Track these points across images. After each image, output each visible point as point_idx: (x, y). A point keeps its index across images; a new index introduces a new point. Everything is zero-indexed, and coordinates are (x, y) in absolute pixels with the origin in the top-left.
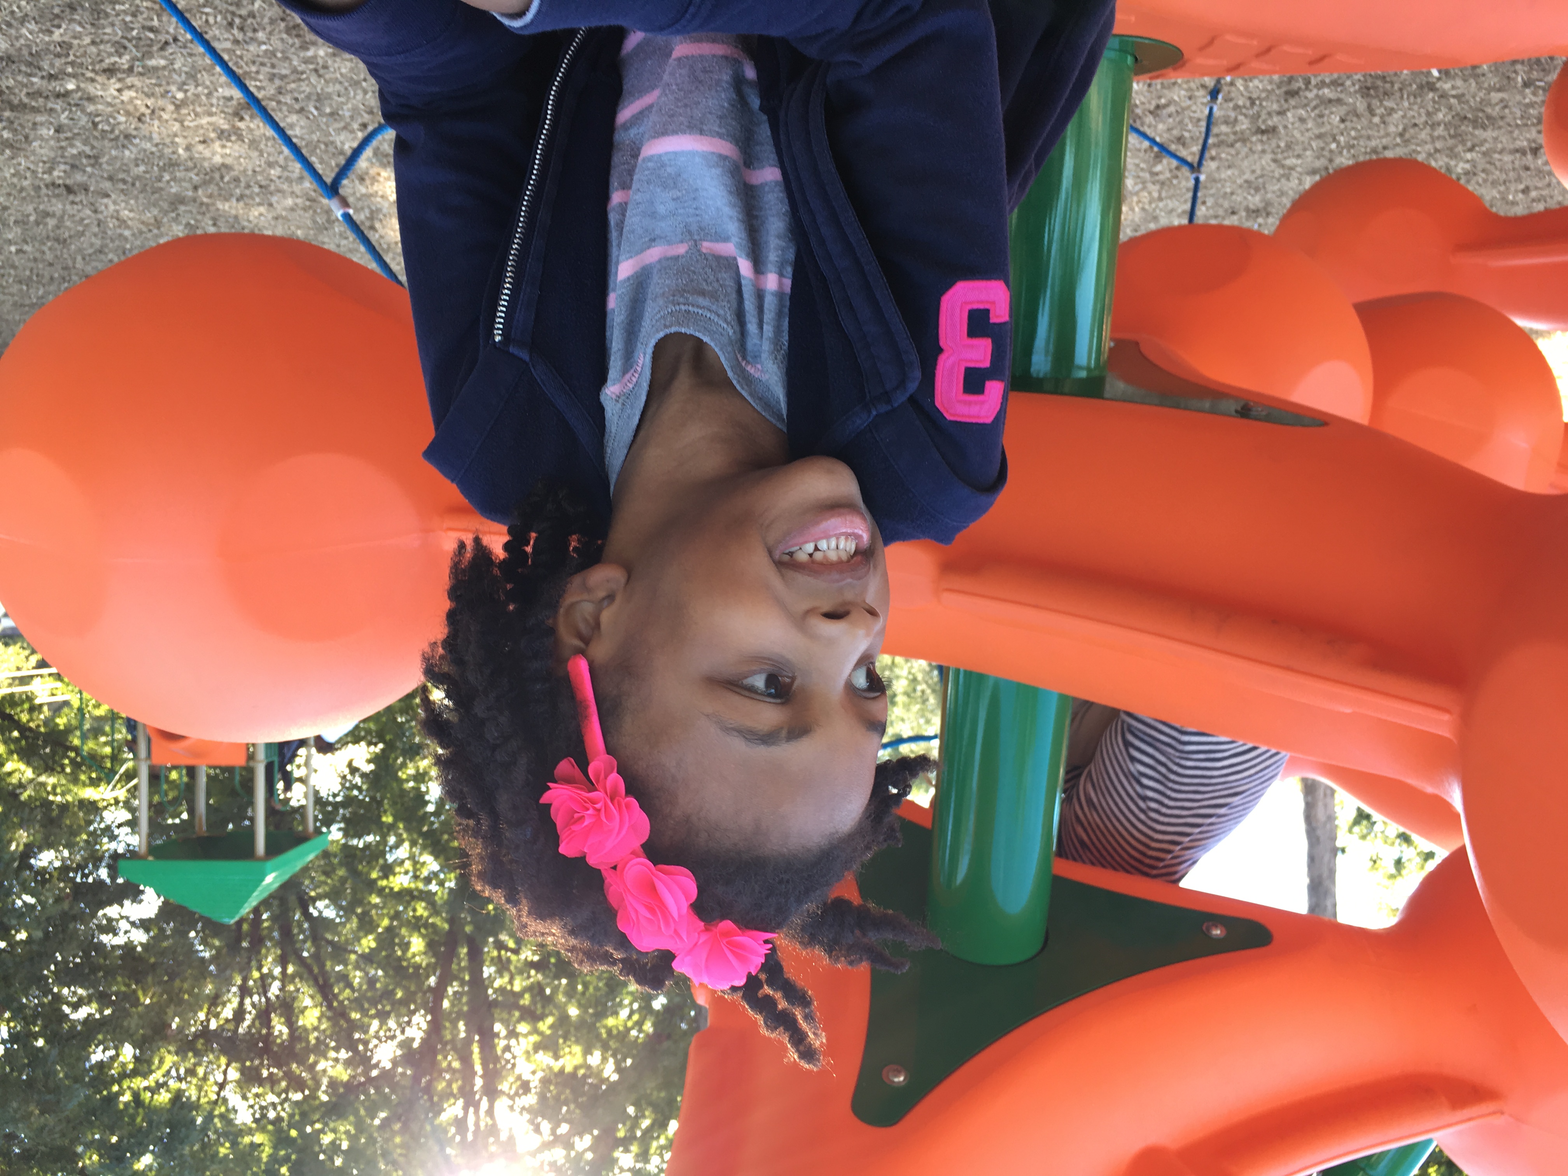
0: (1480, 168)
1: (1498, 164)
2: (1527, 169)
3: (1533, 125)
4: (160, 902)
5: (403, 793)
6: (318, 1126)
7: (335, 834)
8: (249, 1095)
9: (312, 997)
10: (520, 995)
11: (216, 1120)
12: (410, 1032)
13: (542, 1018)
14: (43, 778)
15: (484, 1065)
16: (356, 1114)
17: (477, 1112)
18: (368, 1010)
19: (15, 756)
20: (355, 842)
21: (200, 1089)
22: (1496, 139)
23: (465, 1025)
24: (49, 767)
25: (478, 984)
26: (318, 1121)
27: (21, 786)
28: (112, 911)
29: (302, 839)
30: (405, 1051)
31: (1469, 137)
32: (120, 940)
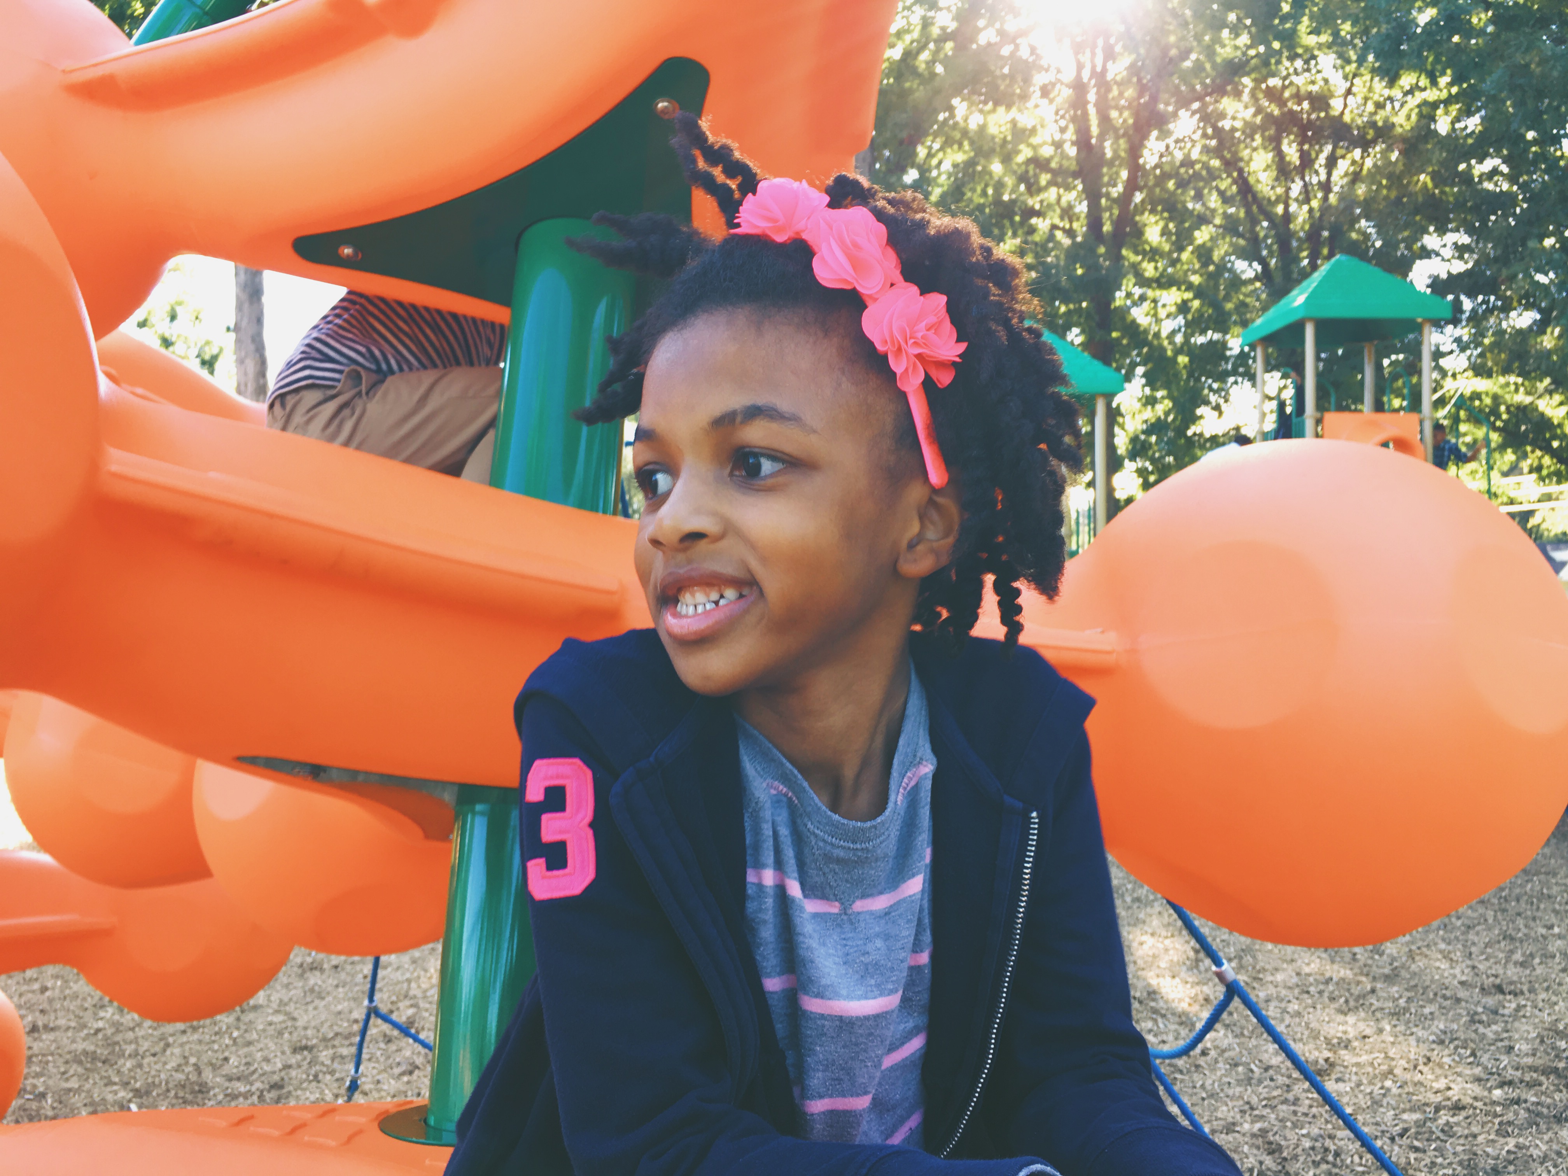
0: (89, 1013)
1: (72, 1017)
2: (42, 1011)
3: (37, 1056)
4: (1411, 276)
5: (1167, 386)
6: (1252, 52)
7: (1235, 344)
8: (1322, 83)
9: (1258, 181)
10: (1050, 184)
11: (1354, 57)
12: (1161, 146)
13: (1029, 161)
14: (1528, 400)
15: (1085, 114)
16: (1214, 65)
17: (1094, 67)
18: (1202, 168)
19: (1556, 422)
20: (1217, 336)
21: (1370, 89)
22: (74, 1041)
23: (1104, 154)
24: (1522, 412)
25: (1093, 195)
26: (1252, 58)
27: (1550, 392)
28: (1459, 267)
29: (1268, 340)
30: (1165, 127)
31: (100, 1043)
32: (1451, 238)
